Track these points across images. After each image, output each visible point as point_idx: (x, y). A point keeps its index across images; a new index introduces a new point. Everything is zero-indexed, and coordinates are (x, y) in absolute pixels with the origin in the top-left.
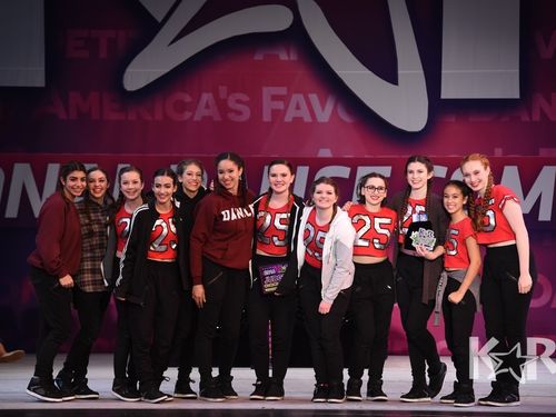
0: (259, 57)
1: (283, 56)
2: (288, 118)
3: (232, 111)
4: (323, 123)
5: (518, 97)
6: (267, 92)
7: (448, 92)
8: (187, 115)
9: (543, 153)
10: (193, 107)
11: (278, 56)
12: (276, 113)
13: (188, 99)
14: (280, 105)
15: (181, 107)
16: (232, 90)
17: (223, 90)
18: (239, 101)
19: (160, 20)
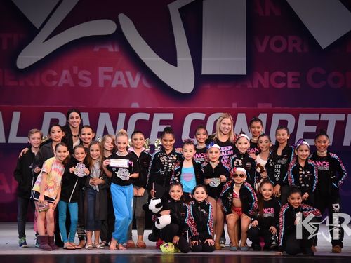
0: (96, 49)
1: (111, 49)
2: (114, 85)
3: (81, 81)
4: (133, 88)
5: (245, 74)
6: (102, 70)
7: (206, 71)
8: (54, 83)
9: (260, 106)
10: (58, 78)
11: (107, 49)
12: (106, 82)
13: (55, 73)
14: (109, 78)
15: (51, 78)
16: (80, 69)
17: (75, 69)
18: (85, 75)
19: (38, 28)
